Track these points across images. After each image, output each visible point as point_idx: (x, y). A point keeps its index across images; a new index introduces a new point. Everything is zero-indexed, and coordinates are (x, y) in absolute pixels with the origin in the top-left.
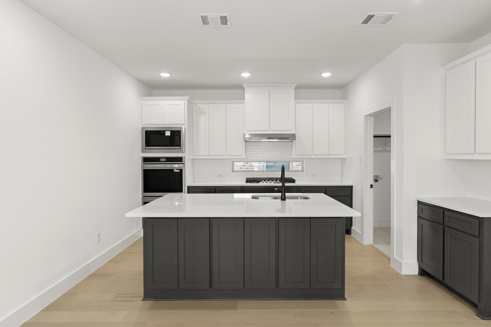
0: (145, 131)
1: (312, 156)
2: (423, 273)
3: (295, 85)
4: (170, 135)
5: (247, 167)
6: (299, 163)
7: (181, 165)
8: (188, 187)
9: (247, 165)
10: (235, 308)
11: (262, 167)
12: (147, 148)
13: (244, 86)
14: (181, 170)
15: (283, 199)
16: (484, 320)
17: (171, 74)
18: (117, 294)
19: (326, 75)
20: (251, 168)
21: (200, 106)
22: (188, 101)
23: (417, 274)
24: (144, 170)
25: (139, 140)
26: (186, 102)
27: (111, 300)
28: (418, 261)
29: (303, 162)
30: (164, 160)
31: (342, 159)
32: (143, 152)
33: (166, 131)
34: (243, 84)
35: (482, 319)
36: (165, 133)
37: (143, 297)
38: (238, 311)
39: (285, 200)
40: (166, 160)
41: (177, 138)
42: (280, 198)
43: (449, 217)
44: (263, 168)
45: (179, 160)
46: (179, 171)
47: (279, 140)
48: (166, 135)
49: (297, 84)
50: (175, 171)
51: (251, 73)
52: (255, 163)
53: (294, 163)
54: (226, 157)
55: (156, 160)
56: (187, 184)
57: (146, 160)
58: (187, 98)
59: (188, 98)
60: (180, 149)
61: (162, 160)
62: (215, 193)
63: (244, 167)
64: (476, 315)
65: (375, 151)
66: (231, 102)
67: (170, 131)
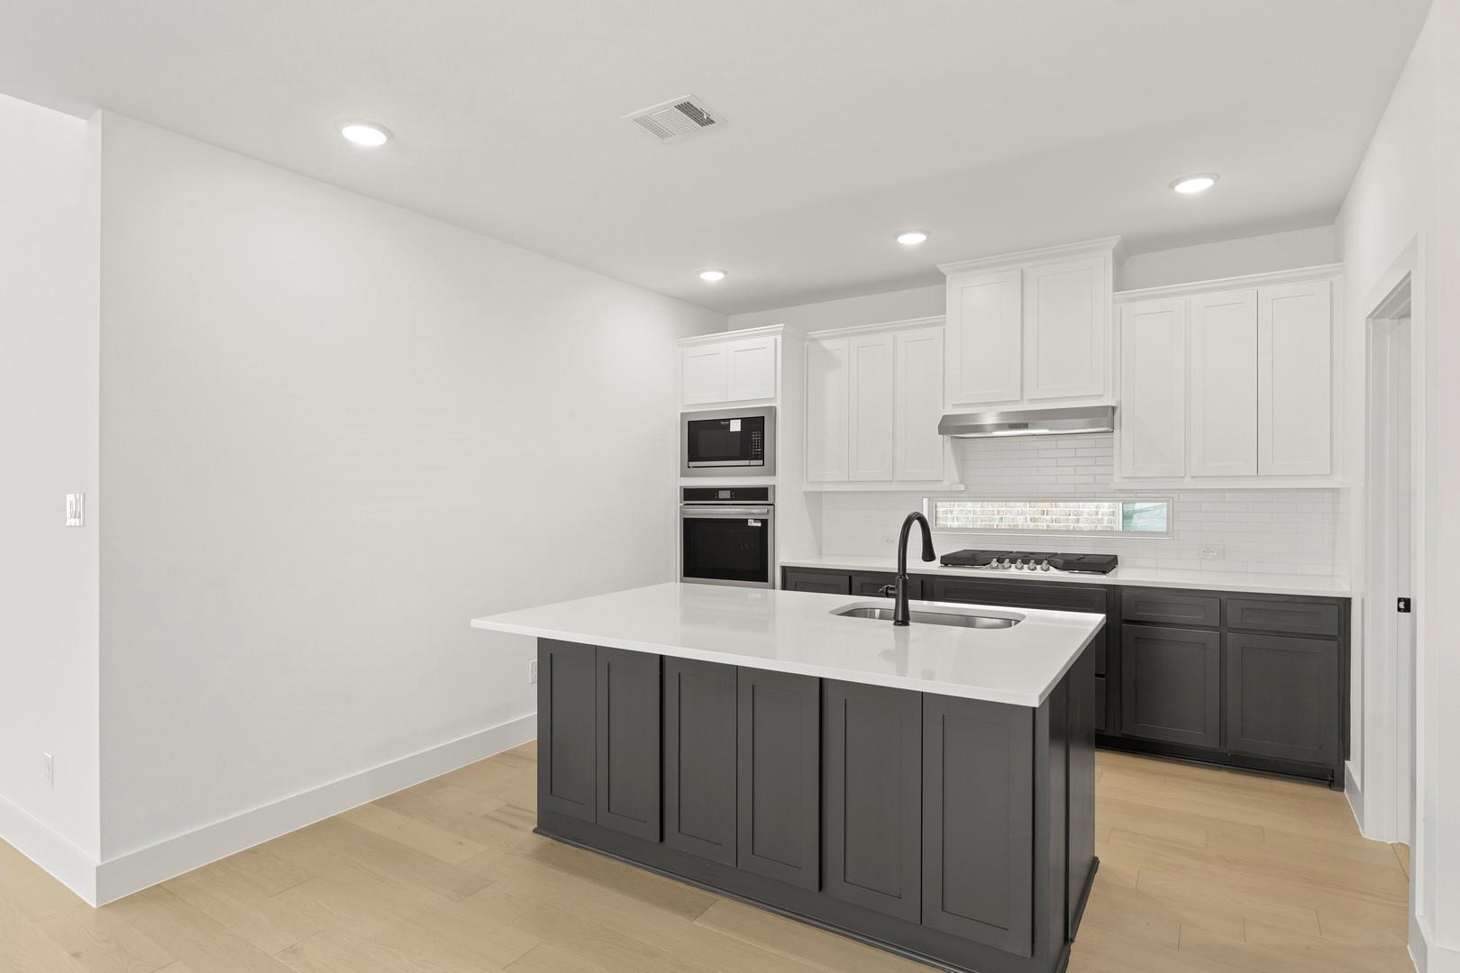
0: (689, 422)
1: (1187, 480)
3: (1115, 244)
4: (739, 430)
5: (1054, 517)
7: (764, 509)
8: (784, 569)
9: (1054, 509)
10: (693, 912)
11: (1106, 519)
12: (692, 464)
13: (942, 270)
14: (764, 522)
15: (903, 619)
17: (725, 273)
18: (508, 805)
19: (1194, 187)
20: (1067, 520)
21: (826, 344)
22: (784, 334)
24: (684, 519)
25: (675, 443)
26: (779, 338)
27: (486, 815)
30: (727, 494)
32: (683, 474)
33: (731, 421)
34: (938, 266)
36: (729, 426)
37: (536, 826)
38: (694, 923)
39: (907, 624)
40: (731, 496)
41: (755, 437)
44: (1110, 521)
45: (760, 494)
46: (759, 525)
47: (1050, 429)
48: (731, 431)
49: (1119, 236)
50: (752, 523)
51: (926, 233)
52: (1081, 504)
54: (895, 487)
55: (708, 495)
56: (781, 560)
57: (690, 495)
58: (780, 327)
59: (781, 329)
60: (763, 465)
61: (722, 494)
63: (1045, 516)
66: (910, 324)
67: (740, 421)
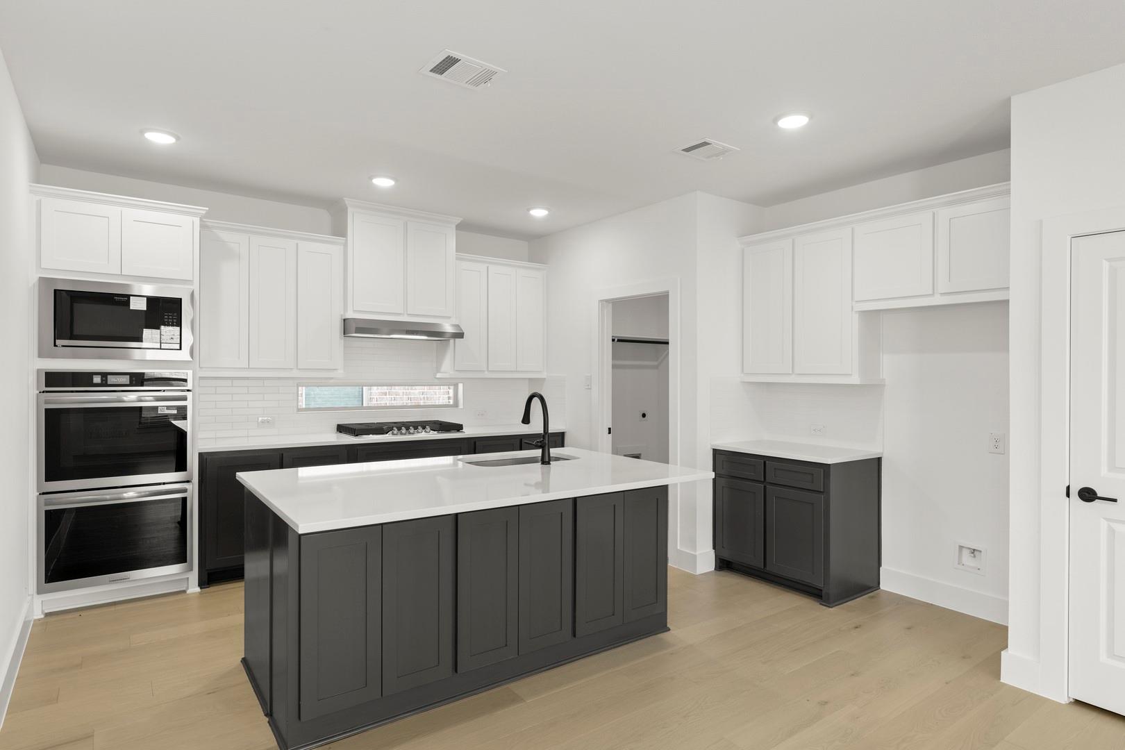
0: (56, 291)
1: (486, 372)
2: (723, 564)
3: (458, 220)
4: (145, 309)
6: (386, 387)
8: (202, 456)
12: (59, 342)
13: (345, 202)
14: (181, 409)
15: (546, 460)
16: (832, 607)
17: (178, 138)
19: (539, 213)
21: (225, 236)
22: (203, 218)
23: (713, 569)
24: (46, 409)
25: (29, 317)
26: (197, 221)
28: (714, 548)
29: (456, 386)
30: (126, 380)
31: (529, 379)
32: (41, 354)
33: (132, 298)
35: (829, 607)
36: (127, 303)
39: (549, 464)
40: (131, 381)
41: (169, 318)
42: (540, 458)
43: (775, 469)
46: (175, 412)
48: (131, 308)
49: (461, 219)
50: (163, 410)
51: (395, 180)
53: (375, 388)
54: (296, 374)
55: (80, 380)
57: (54, 380)
58: (203, 210)
59: (203, 212)
60: (181, 349)
62: (281, 467)
64: (821, 604)
65: (614, 367)
66: (312, 237)
67: (146, 298)
